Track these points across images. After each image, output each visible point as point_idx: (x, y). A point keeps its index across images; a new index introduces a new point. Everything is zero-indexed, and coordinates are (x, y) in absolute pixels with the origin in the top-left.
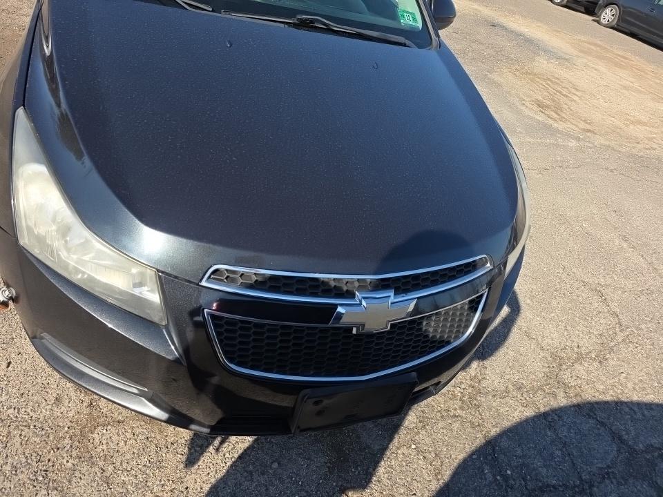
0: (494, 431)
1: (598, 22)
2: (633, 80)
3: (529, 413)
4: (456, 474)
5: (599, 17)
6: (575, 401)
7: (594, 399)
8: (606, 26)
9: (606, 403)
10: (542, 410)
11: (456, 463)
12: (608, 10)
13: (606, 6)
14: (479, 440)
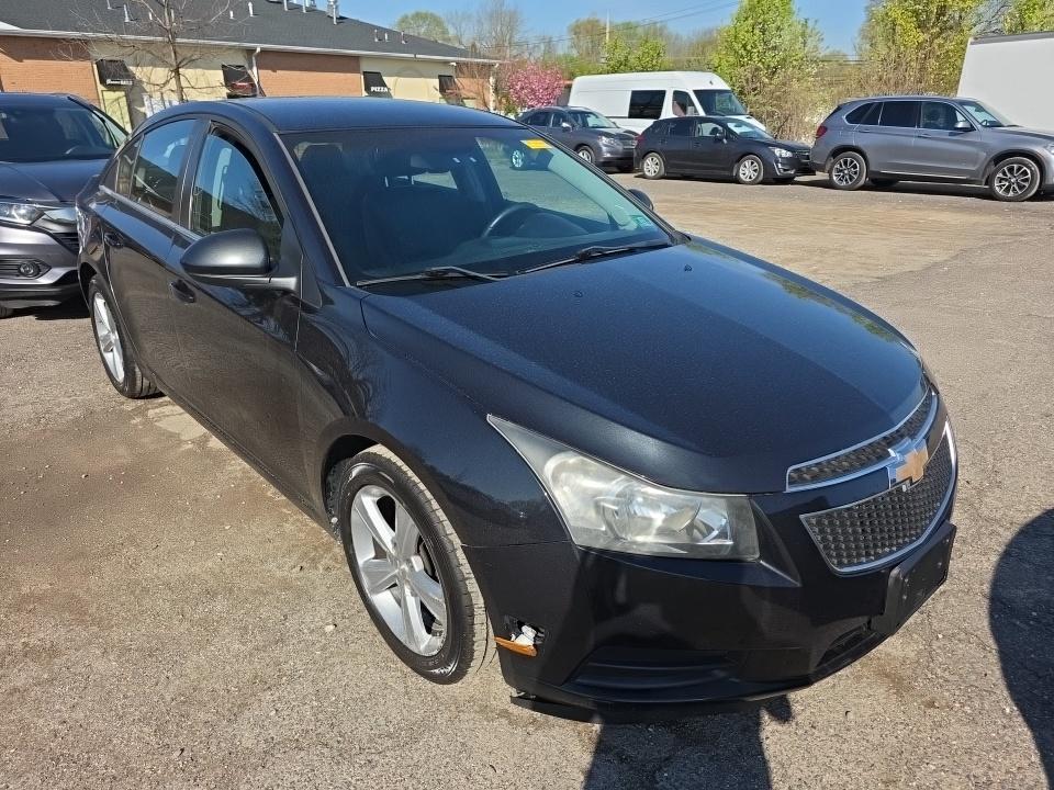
0: (986, 588)
1: (644, 177)
2: (738, 222)
3: (994, 558)
4: (998, 640)
5: (642, 170)
6: (1016, 529)
7: (1028, 520)
8: (654, 178)
9: (1039, 517)
10: (1001, 549)
11: (987, 630)
12: (649, 161)
13: (644, 156)
14: (985, 603)
